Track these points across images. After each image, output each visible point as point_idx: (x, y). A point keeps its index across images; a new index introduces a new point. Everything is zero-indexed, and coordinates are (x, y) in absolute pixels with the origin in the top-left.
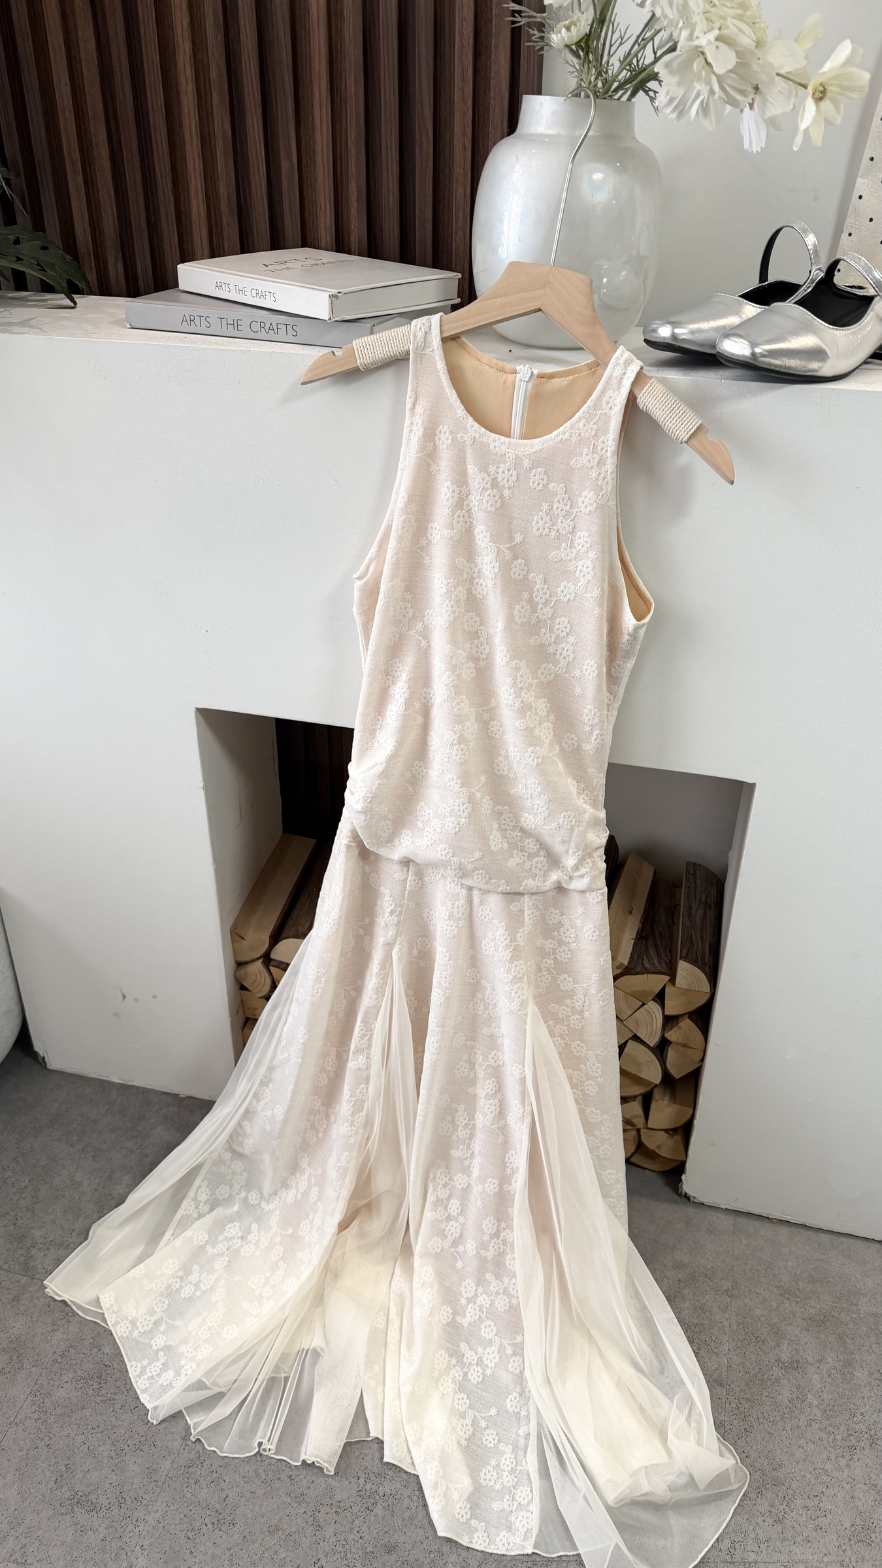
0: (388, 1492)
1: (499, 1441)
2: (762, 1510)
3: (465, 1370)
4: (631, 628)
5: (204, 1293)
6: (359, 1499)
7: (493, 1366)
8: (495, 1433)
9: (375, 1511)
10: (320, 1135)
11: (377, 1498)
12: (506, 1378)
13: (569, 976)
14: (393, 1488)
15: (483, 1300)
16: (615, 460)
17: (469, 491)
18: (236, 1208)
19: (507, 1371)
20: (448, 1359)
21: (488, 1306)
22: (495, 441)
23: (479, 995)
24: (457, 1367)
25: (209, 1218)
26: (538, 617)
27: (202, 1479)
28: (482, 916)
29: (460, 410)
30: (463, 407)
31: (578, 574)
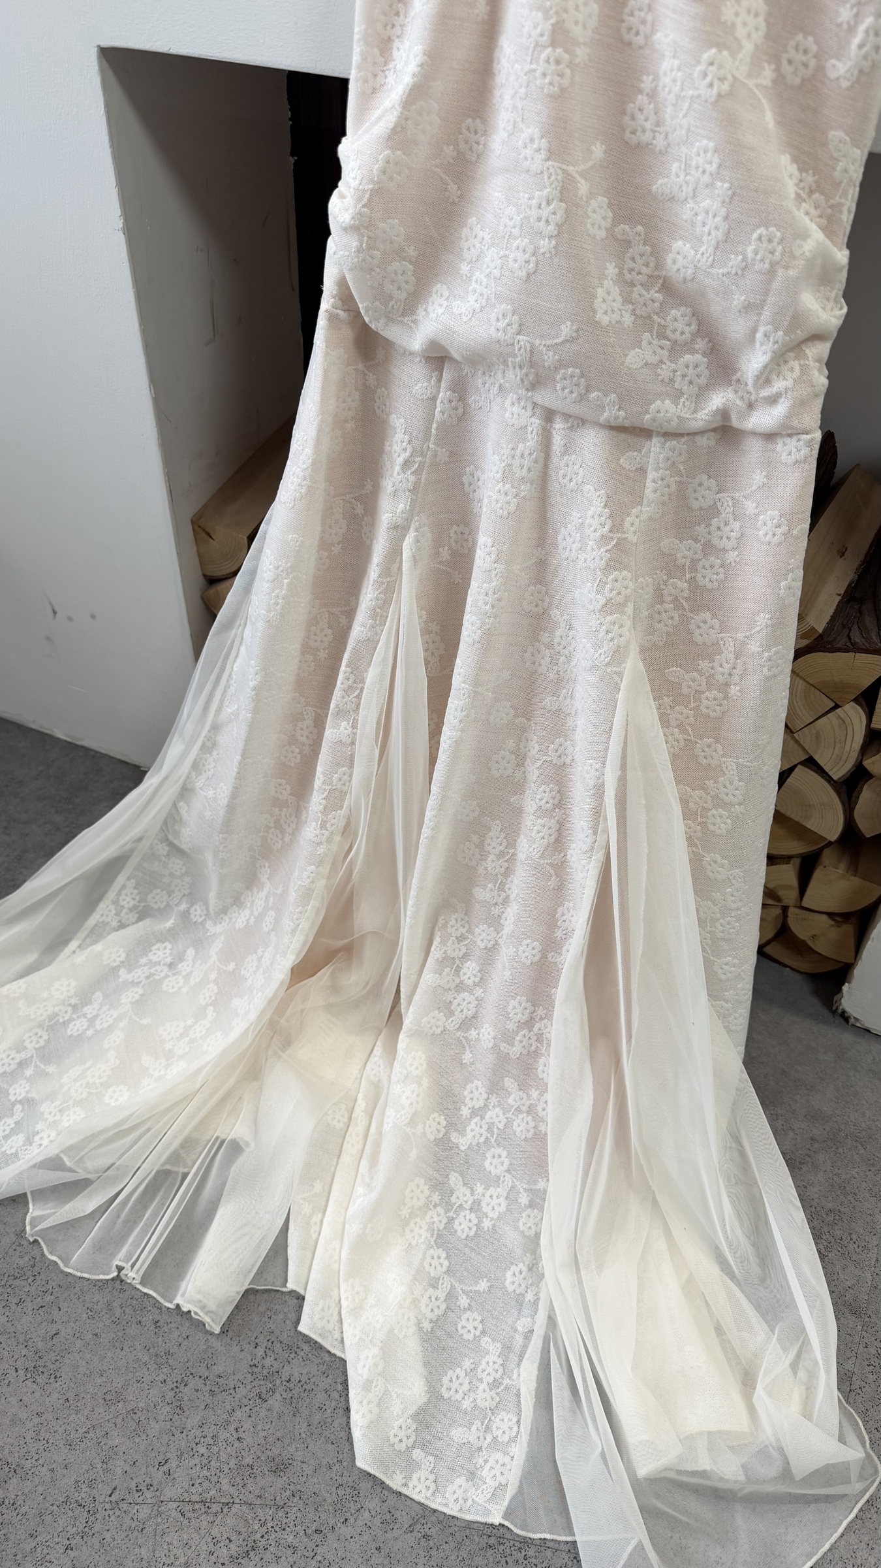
0: (296, 1376)
3: (451, 1214)
6: (250, 1378)
7: (495, 1217)
8: (479, 1318)
12: (512, 1238)
14: (304, 1372)
15: (494, 1115)
20: (427, 1193)
24: (439, 1208)
27: (29, 1299)
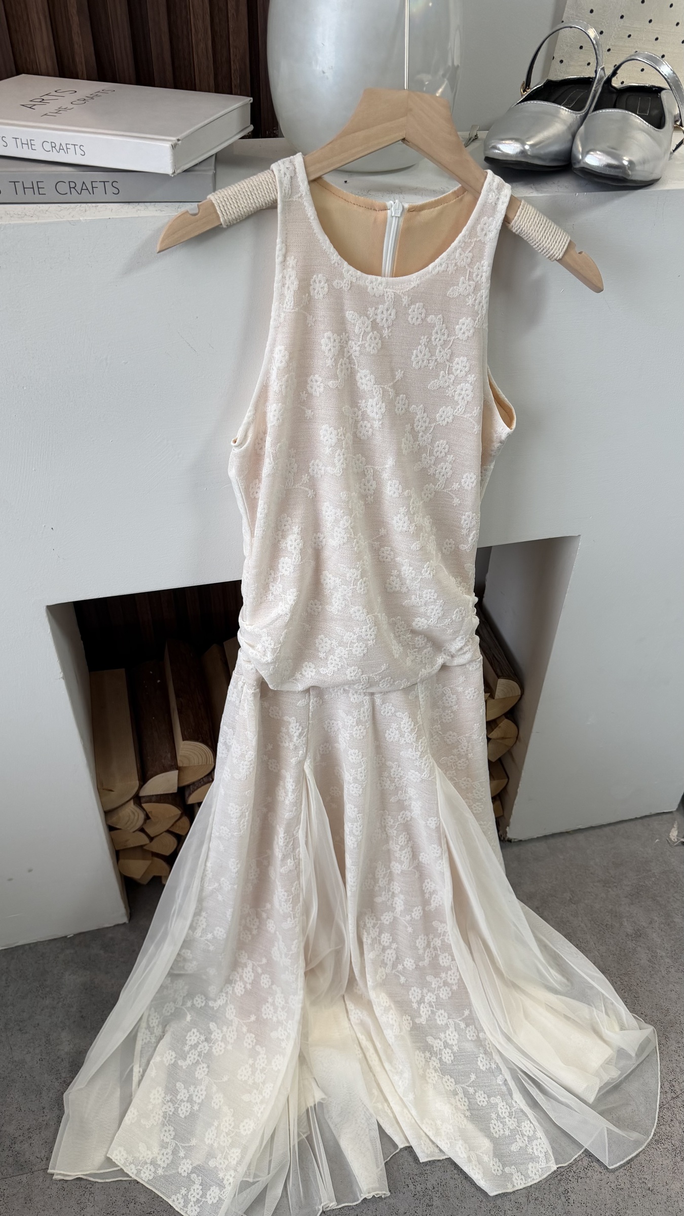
0: (435, 1183)
1: (489, 1097)
2: (674, 1049)
3: (439, 1056)
4: (504, 437)
5: (200, 1104)
6: (418, 1202)
7: (456, 1042)
8: (482, 1092)
9: (434, 1204)
10: (255, 932)
11: (430, 1193)
12: (469, 1047)
13: (453, 731)
14: (436, 1178)
15: (430, 997)
16: (489, 285)
17: (348, 337)
18: (189, 1018)
19: (468, 1040)
20: (423, 1055)
21: (435, 1000)
22: (372, 282)
23: (386, 774)
24: (432, 1058)
25: (167, 1038)
26: (419, 445)
28: (384, 712)
29: (335, 257)
30: (336, 253)
31: (456, 398)
